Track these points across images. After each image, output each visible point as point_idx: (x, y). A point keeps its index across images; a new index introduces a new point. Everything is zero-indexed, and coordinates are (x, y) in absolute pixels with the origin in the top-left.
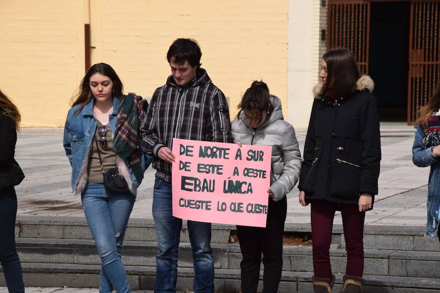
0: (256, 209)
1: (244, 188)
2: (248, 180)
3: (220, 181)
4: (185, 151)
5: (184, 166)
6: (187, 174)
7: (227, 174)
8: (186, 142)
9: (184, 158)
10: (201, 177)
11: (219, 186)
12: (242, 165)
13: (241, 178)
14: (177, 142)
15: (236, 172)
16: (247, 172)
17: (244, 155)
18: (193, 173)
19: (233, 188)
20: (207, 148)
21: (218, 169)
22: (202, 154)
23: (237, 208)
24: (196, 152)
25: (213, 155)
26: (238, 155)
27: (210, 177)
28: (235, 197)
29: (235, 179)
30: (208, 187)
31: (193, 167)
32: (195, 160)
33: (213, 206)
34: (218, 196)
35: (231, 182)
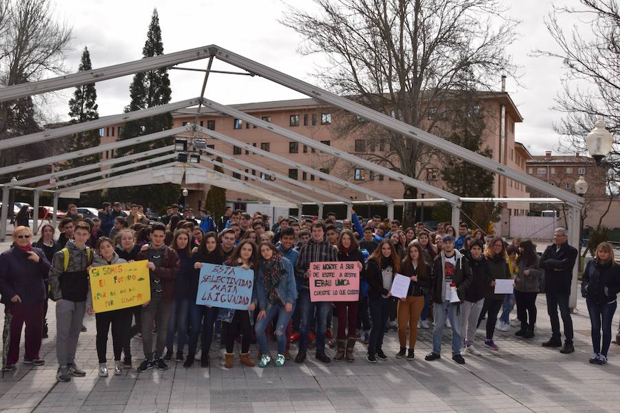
0: (353, 292)
1: (345, 282)
2: (347, 278)
3: (333, 280)
4: (316, 267)
5: (316, 275)
6: (317, 279)
7: (337, 277)
8: (316, 263)
9: (316, 271)
10: (324, 279)
11: (333, 283)
12: (344, 271)
13: (344, 278)
14: (312, 264)
15: (341, 275)
16: (346, 275)
17: (344, 266)
18: (320, 278)
19: (340, 283)
20: (326, 265)
21: (332, 275)
22: (324, 268)
23: (343, 293)
24: (322, 267)
25: (330, 268)
26: (342, 267)
27: (328, 279)
28: (342, 288)
29: (340, 279)
30: (328, 284)
31: (320, 275)
32: (321, 271)
33: (331, 293)
34: (333, 288)
35: (339, 280)
